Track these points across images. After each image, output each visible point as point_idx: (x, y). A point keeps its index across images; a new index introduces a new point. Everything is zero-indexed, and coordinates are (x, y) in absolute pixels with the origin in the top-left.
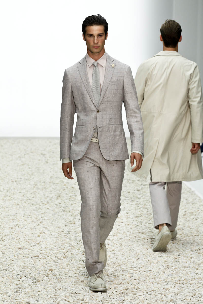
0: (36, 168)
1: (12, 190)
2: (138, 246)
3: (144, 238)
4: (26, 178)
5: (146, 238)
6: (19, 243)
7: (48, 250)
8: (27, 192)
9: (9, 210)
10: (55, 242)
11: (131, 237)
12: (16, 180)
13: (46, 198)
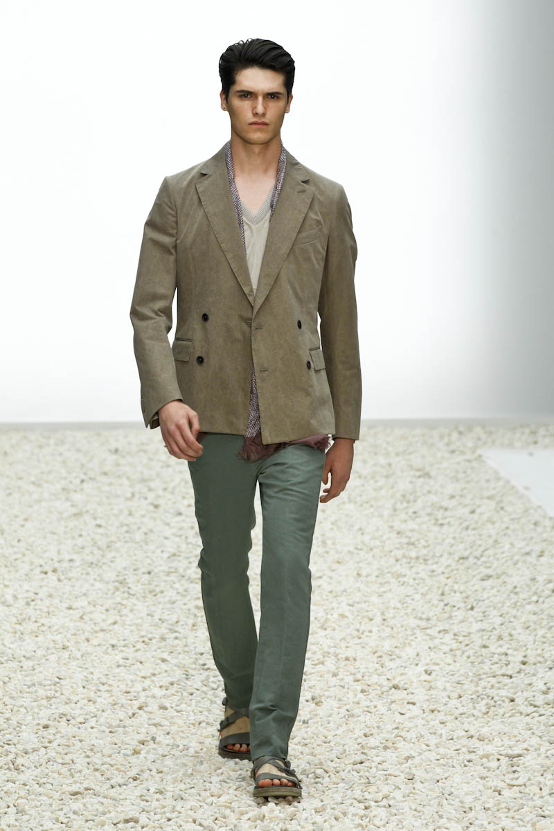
0: (122, 525)
1: (42, 600)
2: (468, 783)
3: (487, 756)
4: (90, 558)
5: (493, 755)
6: (73, 777)
7: (167, 800)
8: (94, 606)
9: (36, 667)
10: (190, 771)
11: (442, 750)
12: (57, 565)
13: (156, 625)
